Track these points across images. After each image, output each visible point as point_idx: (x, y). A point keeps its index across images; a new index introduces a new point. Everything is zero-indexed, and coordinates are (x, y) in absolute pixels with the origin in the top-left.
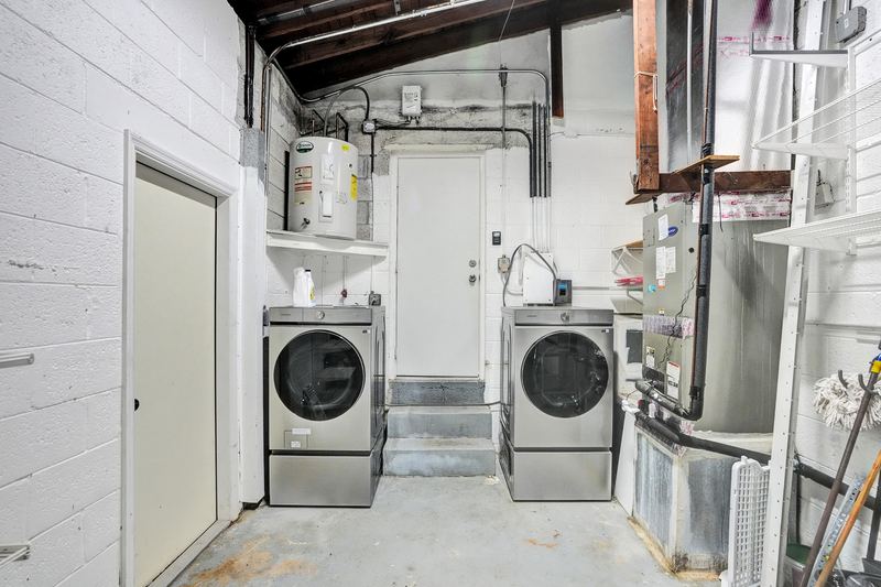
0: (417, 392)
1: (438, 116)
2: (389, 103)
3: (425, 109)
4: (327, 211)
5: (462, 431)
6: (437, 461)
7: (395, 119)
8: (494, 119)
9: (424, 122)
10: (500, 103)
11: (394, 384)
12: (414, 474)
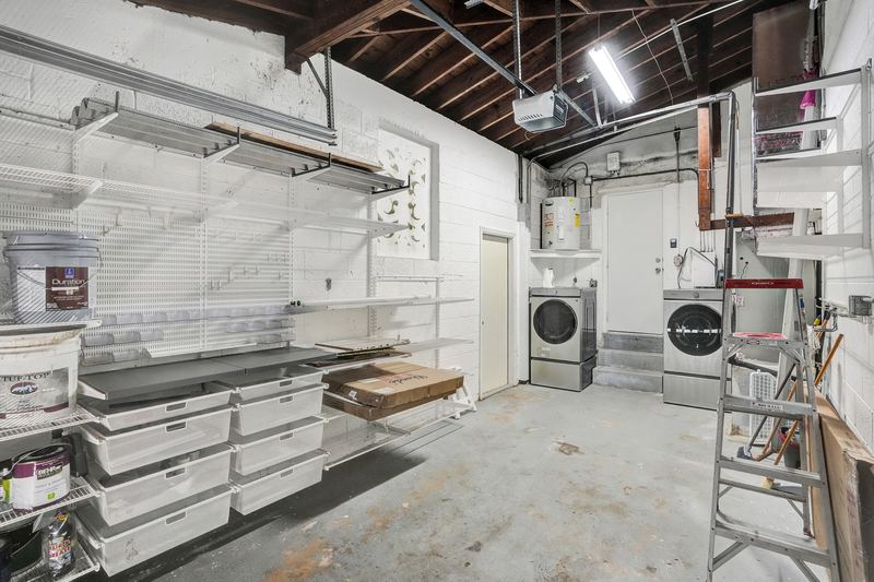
0: (620, 341)
1: (632, 168)
2: (599, 164)
3: (622, 165)
4: (561, 237)
5: (645, 366)
6: (625, 379)
7: (604, 174)
8: (672, 164)
9: (623, 173)
10: (675, 152)
11: (605, 335)
12: (610, 385)
